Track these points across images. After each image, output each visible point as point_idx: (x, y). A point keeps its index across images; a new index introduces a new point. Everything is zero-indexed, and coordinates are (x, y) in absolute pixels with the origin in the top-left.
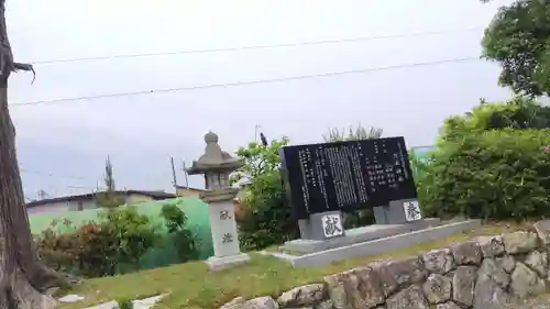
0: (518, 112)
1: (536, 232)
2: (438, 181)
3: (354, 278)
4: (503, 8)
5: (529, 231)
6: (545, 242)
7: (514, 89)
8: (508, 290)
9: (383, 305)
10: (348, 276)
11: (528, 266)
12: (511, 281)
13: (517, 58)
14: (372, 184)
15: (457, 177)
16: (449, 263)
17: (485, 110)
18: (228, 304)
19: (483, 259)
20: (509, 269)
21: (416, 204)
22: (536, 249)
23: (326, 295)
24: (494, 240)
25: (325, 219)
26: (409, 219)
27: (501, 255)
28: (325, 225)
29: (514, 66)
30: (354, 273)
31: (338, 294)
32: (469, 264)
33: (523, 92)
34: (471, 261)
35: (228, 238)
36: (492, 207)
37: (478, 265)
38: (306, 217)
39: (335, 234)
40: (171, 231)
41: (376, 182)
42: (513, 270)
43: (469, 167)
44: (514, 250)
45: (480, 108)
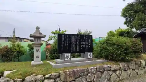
0: (128, 32)
1: (120, 65)
2: (99, 48)
3: (68, 73)
4: (129, 4)
5: (118, 65)
6: (122, 68)
7: (127, 26)
8: (109, 80)
9: (74, 81)
10: (66, 72)
11: (116, 74)
12: (110, 78)
13: (129, 18)
14: (81, 47)
15: (104, 48)
16: (95, 71)
17: (120, 30)
18: (29, 76)
19: (104, 71)
20: (110, 74)
21: (92, 54)
22: (119, 70)
23: (59, 76)
24: (108, 66)
25: (66, 55)
26: (89, 58)
27: (109, 71)
28: (65, 56)
29: (128, 20)
30: (68, 71)
31: (62, 76)
32: (101, 72)
33: (129, 27)
34: (101, 71)
35: (38, 57)
36: (111, 57)
37: (102, 73)
38: (61, 53)
39: (68, 59)
40: (29, 51)
41: (83, 46)
42: (112, 75)
43: (107, 46)
44: (113, 70)
45: (119, 30)
